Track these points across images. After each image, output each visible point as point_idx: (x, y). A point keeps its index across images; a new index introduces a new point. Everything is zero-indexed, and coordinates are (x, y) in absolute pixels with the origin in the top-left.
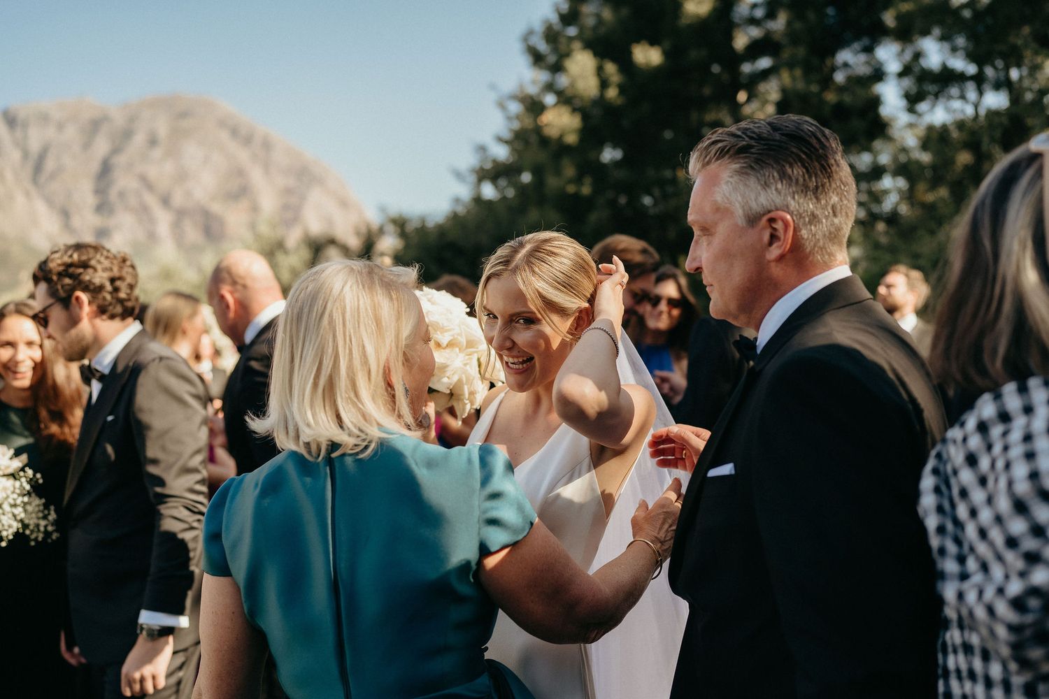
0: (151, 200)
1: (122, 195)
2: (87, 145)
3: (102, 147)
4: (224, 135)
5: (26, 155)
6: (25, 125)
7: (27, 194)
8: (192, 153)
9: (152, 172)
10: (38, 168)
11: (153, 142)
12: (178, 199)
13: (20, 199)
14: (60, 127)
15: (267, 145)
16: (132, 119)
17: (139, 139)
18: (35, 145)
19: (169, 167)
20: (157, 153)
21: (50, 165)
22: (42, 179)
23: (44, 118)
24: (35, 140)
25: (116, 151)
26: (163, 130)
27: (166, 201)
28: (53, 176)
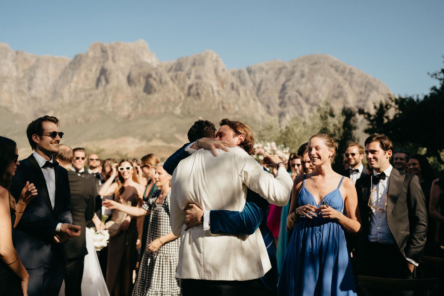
0: (301, 100)
1: (289, 98)
2: (277, 79)
3: (282, 79)
4: (333, 70)
5: (254, 84)
6: (255, 72)
7: (254, 99)
8: (319, 79)
9: (302, 88)
10: (259, 90)
11: (303, 76)
12: (312, 100)
13: (252, 101)
14: (267, 73)
15: (351, 73)
16: (294, 67)
17: (297, 74)
18: (258, 80)
19: (309, 86)
20: (304, 80)
21: (263, 87)
22: (260, 93)
23: (262, 69)
24: (258, 78)
25: (288, 80)
26: (306, 70)
27: (307, 100)
28: (263, 93)
